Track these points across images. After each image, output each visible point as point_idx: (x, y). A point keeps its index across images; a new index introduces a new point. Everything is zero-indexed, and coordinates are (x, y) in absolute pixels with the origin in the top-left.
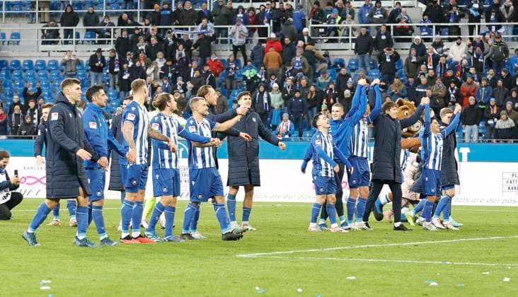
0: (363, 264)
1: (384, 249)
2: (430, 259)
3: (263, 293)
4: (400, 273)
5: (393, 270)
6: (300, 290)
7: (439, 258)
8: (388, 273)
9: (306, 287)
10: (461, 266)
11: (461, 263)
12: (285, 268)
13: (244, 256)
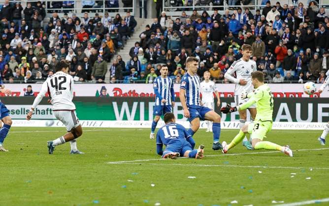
0: (201, 168)
1: (217, 158)
2: (251, 165)
3: (125, 187)
4: (229, 174)
5: (224, 172)
6: (153, 185)
7: (258, 164)
8: (219, 174)
9: (157, 184)
10: (274, 169)
11: (275, 167)
12: (142, 171)
13: (113, 163)
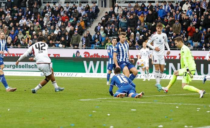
0: (140, 104)
2: (171, 102)
3: (91, 116)
5: (154, 107)
7: (176, 102)
9: (112, 114)
10: (186, 105)
12: (102, 105)
13: (83, 100)
